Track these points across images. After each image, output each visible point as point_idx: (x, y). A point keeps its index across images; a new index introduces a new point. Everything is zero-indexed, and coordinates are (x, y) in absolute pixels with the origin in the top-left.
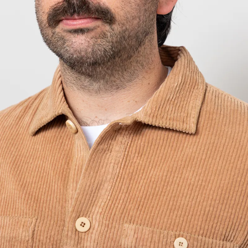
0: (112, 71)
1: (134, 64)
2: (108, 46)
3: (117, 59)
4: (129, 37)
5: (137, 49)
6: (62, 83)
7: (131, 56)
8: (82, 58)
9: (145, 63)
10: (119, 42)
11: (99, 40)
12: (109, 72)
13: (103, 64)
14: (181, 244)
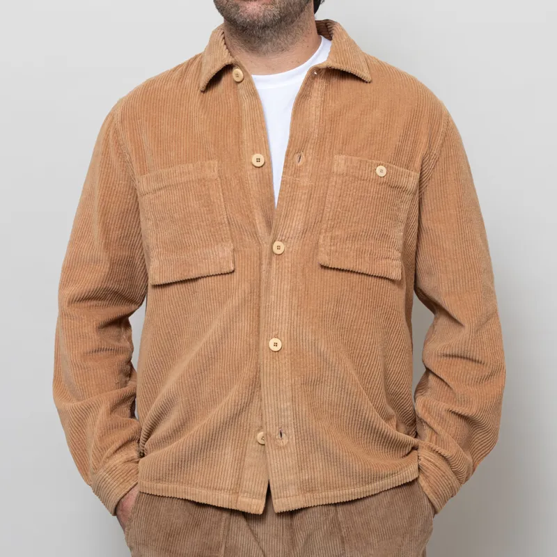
0: (278, 33)
1: (296, 28)
2: (276, 12)
3: (283, 22)
4: (294, 3)
5: (299, 15)
6: (224, 38)
7: (294, 21)
8: (254, 22)
9: (304, 28)
10: (286, 8)
11: (269, 6)
12: (276, 34)
13: (272, 27)
14: (381, 171)
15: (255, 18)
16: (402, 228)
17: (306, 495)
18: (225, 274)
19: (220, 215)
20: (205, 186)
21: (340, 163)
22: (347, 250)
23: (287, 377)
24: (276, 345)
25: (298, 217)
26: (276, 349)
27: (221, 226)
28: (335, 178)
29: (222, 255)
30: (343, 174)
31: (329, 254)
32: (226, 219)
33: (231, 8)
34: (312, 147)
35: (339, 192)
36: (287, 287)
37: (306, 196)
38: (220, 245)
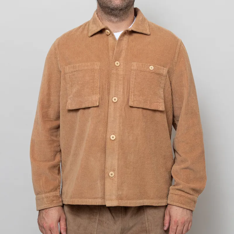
2: (125, 4)
3: (127, 9)
4: (131, 1)
10: (129, 3)
11: (123, 2)
13: (123, 10)
14: (151, 68)
15: (119, 6)
16: (162, 90)
17: (119, 201)
18: (94, 107)
19: (97, 84)
20: (93, 72)
21: (135, 65)
22: (141, 100)
23: (117, 150)
24: (113, 137)
25: (121, 87)
26: (113, 139)
27: (96, 88)
28: (133, 72)
29: (94, 99)
30: (136, 70)
31: (133, 102)
32: (99, 86)
33: (108, 2)
34: (122, 59)
35: (135, 77)
36: (118, 115)
37: (122, 78)
38: (94, 95)
